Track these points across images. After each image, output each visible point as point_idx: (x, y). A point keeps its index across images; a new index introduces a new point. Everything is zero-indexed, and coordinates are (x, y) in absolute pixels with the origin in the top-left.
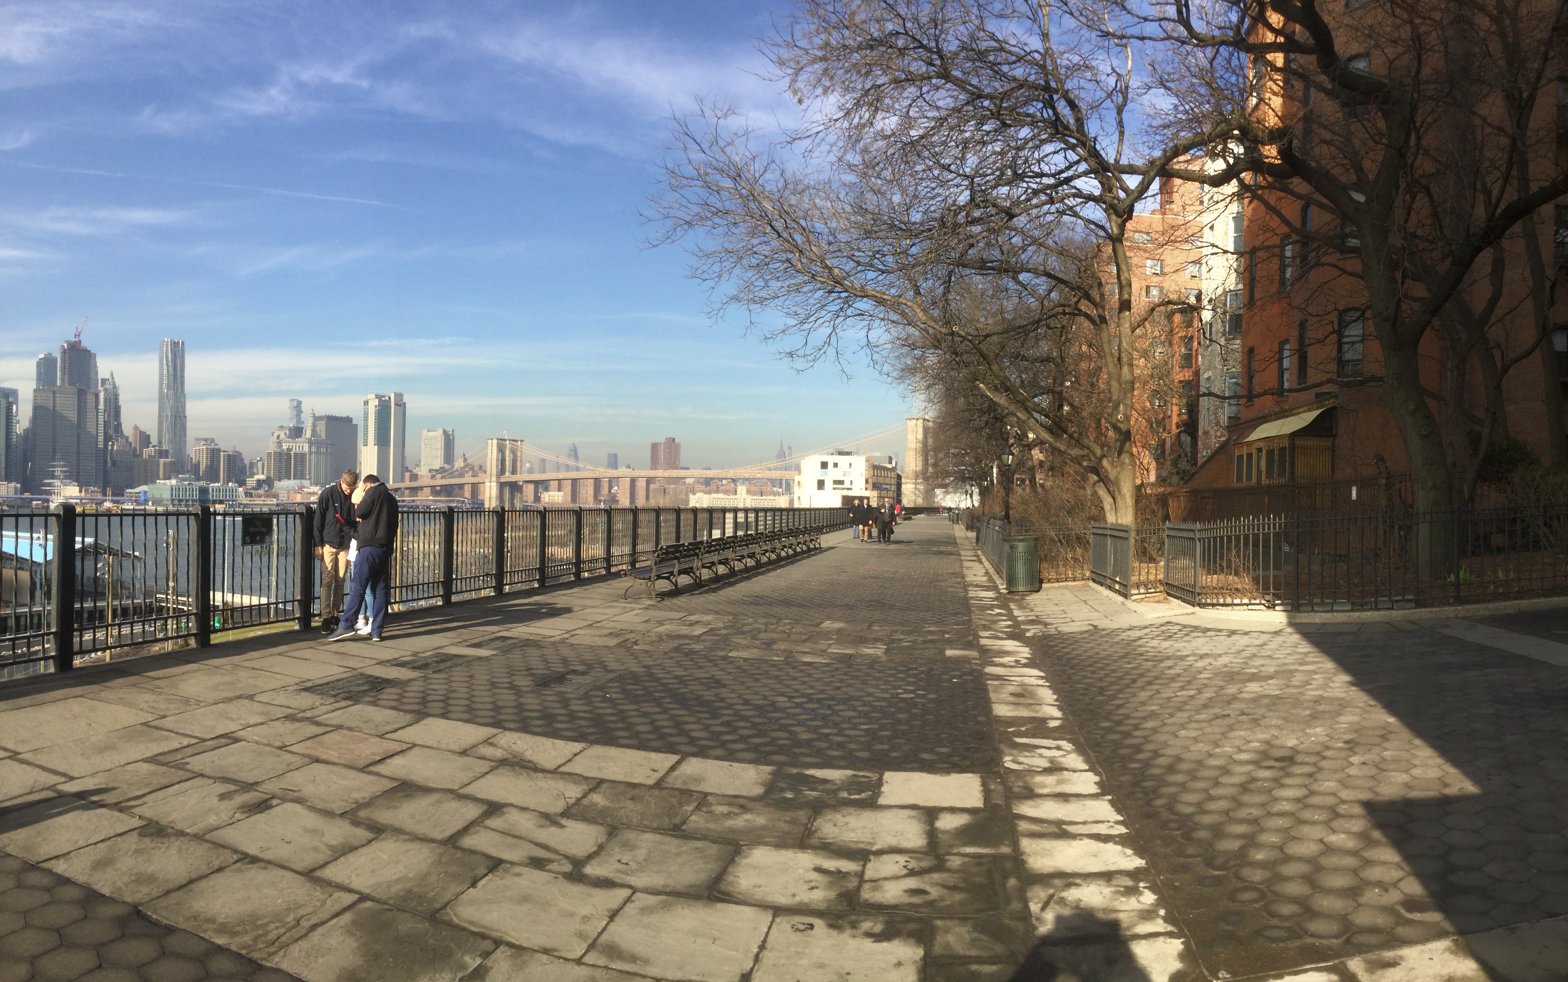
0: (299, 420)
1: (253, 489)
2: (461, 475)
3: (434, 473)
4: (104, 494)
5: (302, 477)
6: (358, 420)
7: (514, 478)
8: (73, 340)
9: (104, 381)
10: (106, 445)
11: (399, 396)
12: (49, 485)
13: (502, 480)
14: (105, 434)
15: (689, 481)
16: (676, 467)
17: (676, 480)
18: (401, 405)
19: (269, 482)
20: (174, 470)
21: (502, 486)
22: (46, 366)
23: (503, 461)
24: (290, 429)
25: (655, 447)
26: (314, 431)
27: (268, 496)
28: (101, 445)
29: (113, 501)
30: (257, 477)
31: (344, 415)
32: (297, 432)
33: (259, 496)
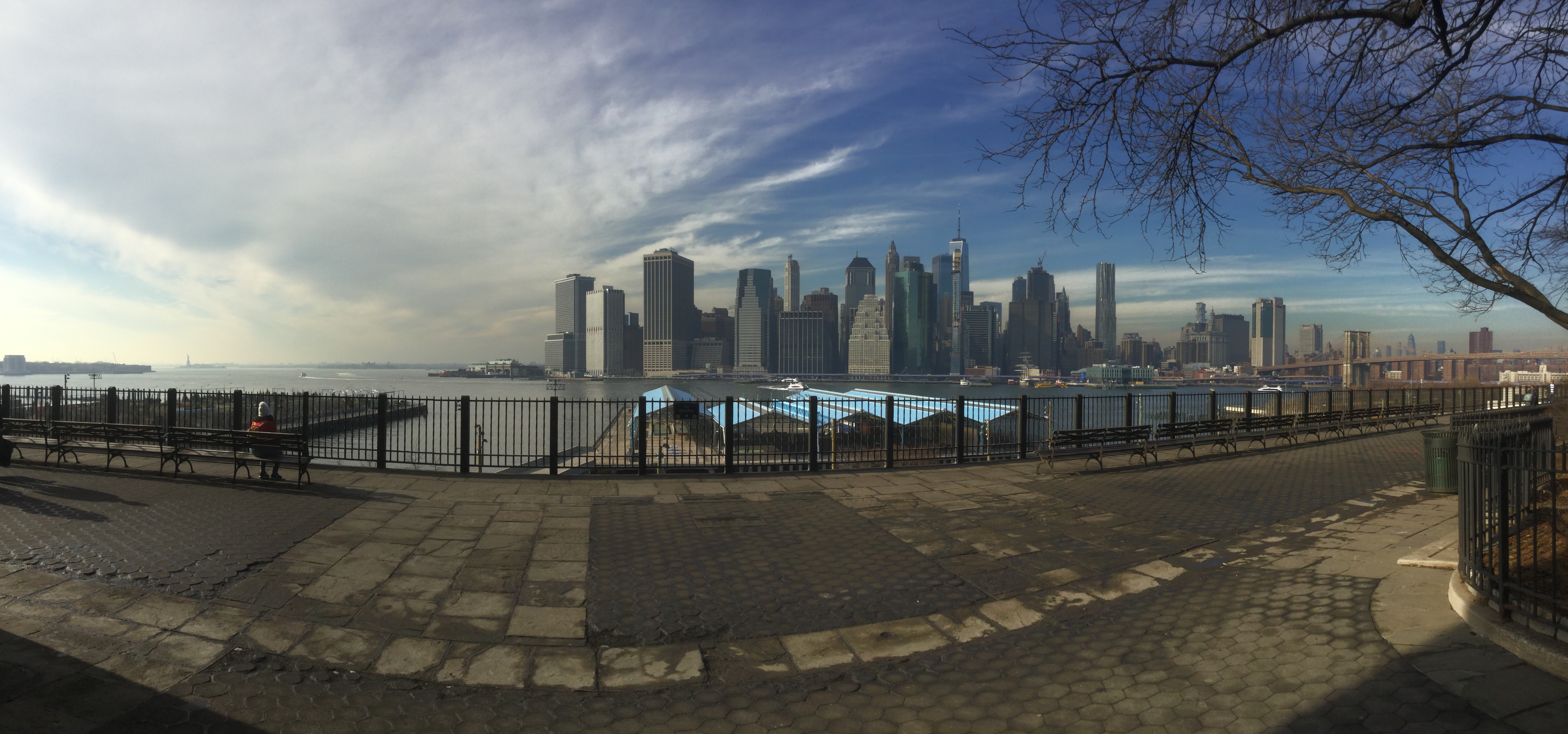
0: (1203, 318)
1: (1166, 370)
2: (1327, 359)
3: (1307, 357)
4: (1057, 375)
5: (1204, 361)
6: (1248, 318)
7: (1363, 361)
8: (1037, 266)
9: (1059, 294)
10: (1058, 340)
11: (1279, 301)
12: (1019, 368)
13: (1355, 362)
14: (1058, 331)
15: (1500, 361)
16: (1491, 351)
17: (1489, 361)
18: (1281, 307)
19: (1178, 365)
20: (1107, 356)
21: (1354, 367)
22: (1018, 286)
23: (1355, 347)
24: (1196, 325)
25: (1472, 335)
26: (1213, 326)
27: (1177, 375)
28: (1055, 340)
29: (1061, 380)
30: (1169, 361)
31: (1238, 314)
32: (1201, 327)
33: (1170, 375)
